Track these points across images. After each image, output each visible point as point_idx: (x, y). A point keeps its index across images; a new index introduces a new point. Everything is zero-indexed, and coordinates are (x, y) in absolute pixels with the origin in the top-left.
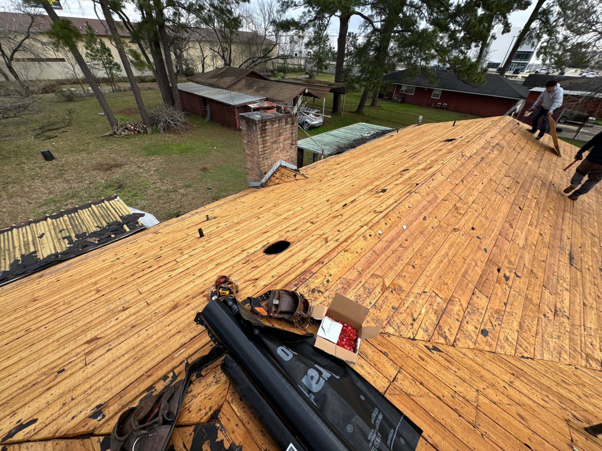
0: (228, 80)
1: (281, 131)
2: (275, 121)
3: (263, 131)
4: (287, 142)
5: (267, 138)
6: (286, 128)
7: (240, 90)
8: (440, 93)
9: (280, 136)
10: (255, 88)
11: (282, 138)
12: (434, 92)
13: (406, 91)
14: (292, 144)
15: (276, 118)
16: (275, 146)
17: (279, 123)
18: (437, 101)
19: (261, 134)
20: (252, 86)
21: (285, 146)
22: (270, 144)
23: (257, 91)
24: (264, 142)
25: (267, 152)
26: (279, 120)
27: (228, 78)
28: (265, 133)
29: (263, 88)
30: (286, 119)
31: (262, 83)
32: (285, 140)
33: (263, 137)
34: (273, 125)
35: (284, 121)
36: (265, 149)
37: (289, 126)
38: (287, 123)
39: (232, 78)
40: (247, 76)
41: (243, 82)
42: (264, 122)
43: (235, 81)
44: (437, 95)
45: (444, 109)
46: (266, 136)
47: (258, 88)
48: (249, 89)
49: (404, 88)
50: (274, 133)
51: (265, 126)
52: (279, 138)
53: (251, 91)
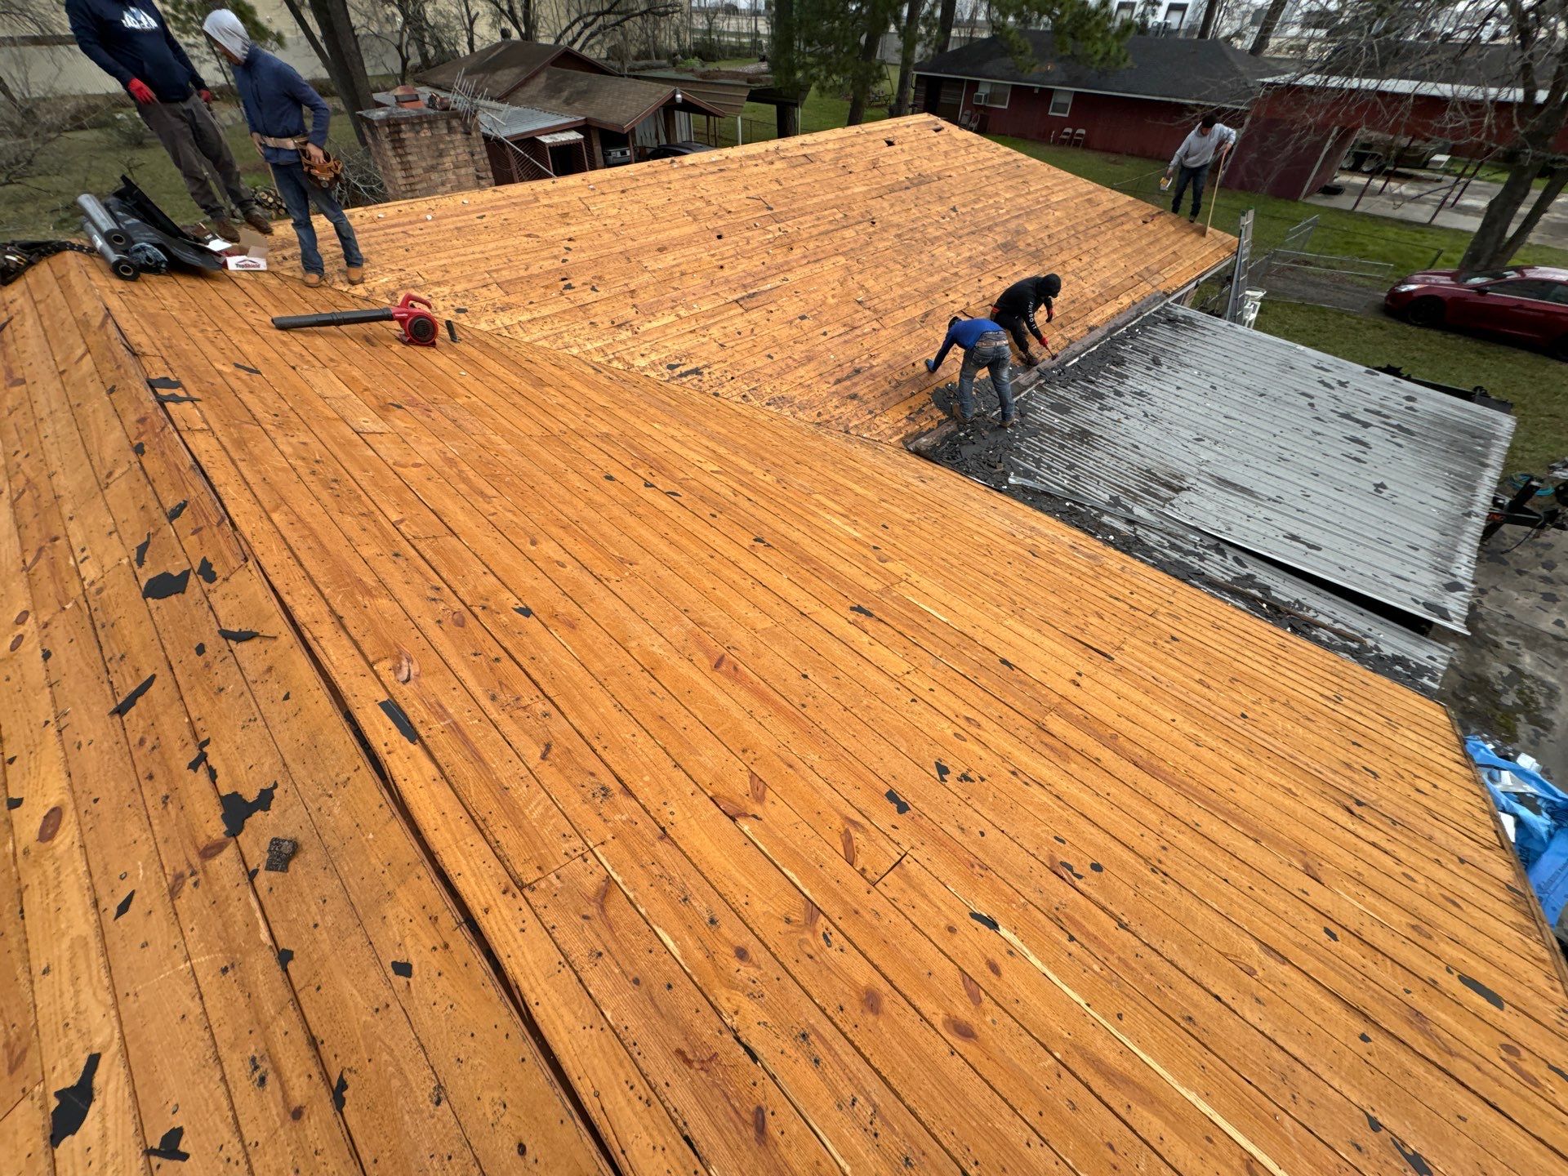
0: (506, 77)
1: (442, 146)
2: (421, 124)
3: (398, 143)
4: (463, 171)
5: (410, 158)
6: (452, 142)
7: (531, 102)
8: (1069, 100)
9: (441, 155)
10: (565, 94)
11: (448, 162)
12: (1058, 99)
13: (990, 98)
14: (479, 178)
15: (420, 117)
16: (434, 176)
17: (431, 128)
18: (1063, 123)
19: (394, 148)
20: (561, 91)
21: (463, 180)
22: (420, 171)
23: (567, 102)
24: (406, 167)
25: (418, 187)
26: (430, 122)
27: (507, 71)
28: (402, 147)
29: (581, 95)
30: (448, 123)
31: (583, 80)
32: (457, 167)
33: (400, 156)
34: (418, 132)
35: (442, 125)
36: (411, 180)
37: (458, 137)
38: (451, 130)
39: (516, 71)
40: (554, 63)
41: (542, 79)
42: (394, 125)
43: (523, 77)
44: (1061, 107)
45: (1077, 144)
46: (407, 154)
47: (571, 95)
48: (551, 97)
49: (984, 90)
50: (425, 149)
51: (399, 132)
52: (440, 160)
53: (554, 102)
